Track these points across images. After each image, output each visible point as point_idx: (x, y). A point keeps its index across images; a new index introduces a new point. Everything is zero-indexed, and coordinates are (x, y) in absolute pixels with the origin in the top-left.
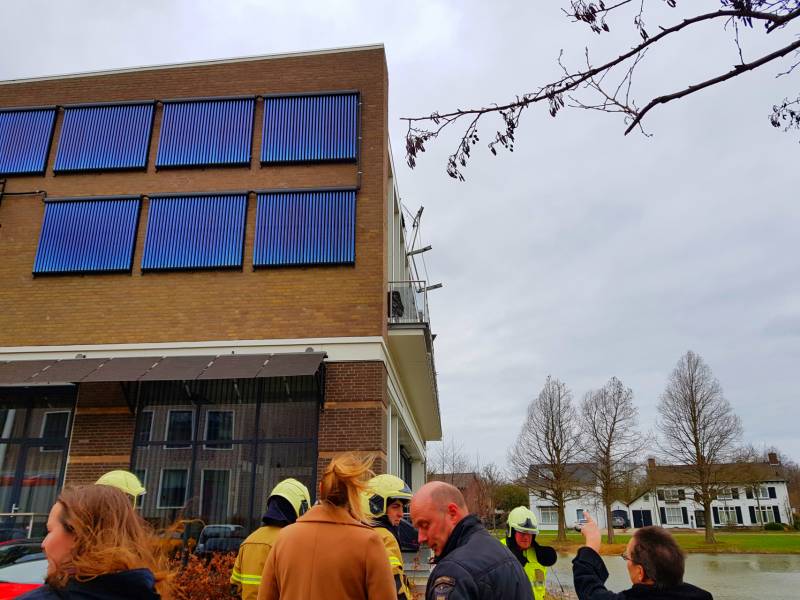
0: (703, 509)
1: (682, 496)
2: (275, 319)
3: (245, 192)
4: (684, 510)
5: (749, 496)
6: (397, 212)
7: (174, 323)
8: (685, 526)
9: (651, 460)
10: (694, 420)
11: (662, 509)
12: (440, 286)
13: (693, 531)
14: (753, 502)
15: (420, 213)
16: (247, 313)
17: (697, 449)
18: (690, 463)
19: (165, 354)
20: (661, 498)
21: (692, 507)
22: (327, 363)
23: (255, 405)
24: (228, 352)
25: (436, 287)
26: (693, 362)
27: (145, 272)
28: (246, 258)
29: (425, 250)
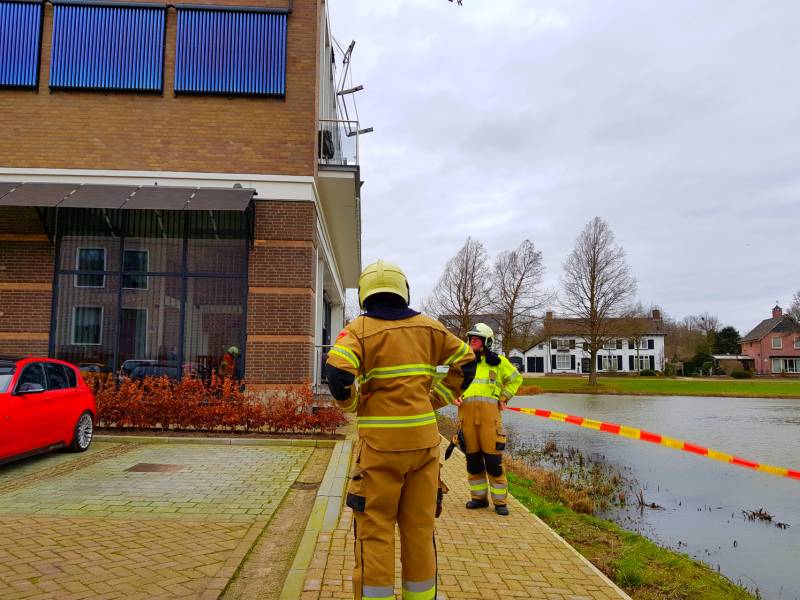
0: (589, 356)
1: (572, 345)
2: (200, 151)
3: (164, 5)
4: (573, 357)
5: (631, 347)
6: (327, 45)
7: (91, 149)
8: (573, 371)
9: (549, 314)
10: (593, 278)
11: (554, 357)
12: (371, 130)
13: (580, 376)
14: (633, 352)
15: (351, 47)
16: (169, 143)
17: (592, 304)
18: (584, 317)
19: (83, 182)
20: (554, 347)
21: (579, 354)
22: (257, 200)
23: (182, 240)
24: (151, 183)
25: (366, 131)
26: (599, 225)
27: (54, 90)
28: (168, 81)
29: (356, 89)
